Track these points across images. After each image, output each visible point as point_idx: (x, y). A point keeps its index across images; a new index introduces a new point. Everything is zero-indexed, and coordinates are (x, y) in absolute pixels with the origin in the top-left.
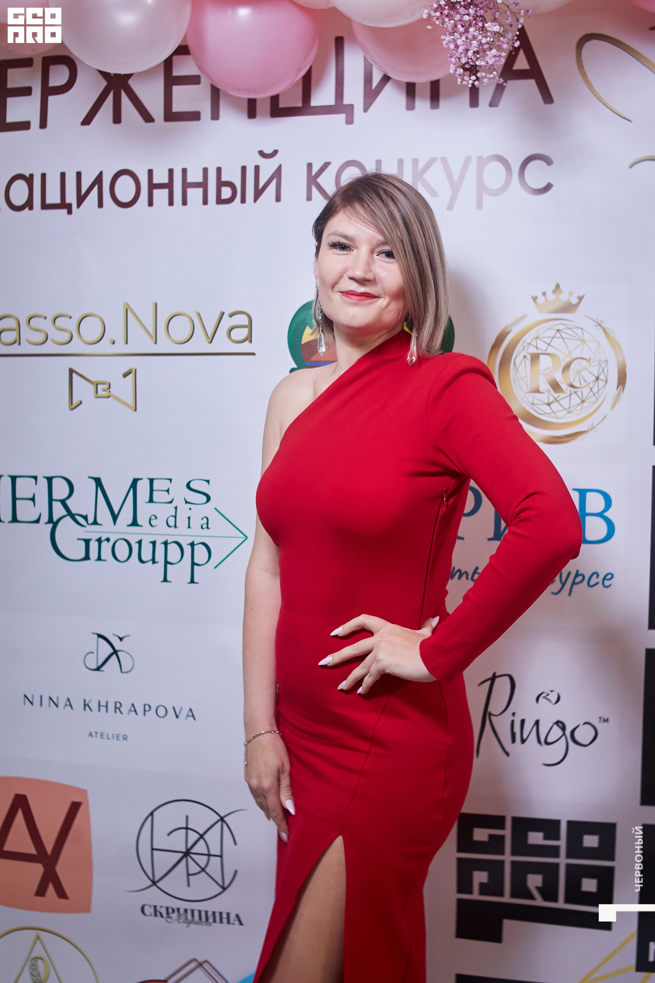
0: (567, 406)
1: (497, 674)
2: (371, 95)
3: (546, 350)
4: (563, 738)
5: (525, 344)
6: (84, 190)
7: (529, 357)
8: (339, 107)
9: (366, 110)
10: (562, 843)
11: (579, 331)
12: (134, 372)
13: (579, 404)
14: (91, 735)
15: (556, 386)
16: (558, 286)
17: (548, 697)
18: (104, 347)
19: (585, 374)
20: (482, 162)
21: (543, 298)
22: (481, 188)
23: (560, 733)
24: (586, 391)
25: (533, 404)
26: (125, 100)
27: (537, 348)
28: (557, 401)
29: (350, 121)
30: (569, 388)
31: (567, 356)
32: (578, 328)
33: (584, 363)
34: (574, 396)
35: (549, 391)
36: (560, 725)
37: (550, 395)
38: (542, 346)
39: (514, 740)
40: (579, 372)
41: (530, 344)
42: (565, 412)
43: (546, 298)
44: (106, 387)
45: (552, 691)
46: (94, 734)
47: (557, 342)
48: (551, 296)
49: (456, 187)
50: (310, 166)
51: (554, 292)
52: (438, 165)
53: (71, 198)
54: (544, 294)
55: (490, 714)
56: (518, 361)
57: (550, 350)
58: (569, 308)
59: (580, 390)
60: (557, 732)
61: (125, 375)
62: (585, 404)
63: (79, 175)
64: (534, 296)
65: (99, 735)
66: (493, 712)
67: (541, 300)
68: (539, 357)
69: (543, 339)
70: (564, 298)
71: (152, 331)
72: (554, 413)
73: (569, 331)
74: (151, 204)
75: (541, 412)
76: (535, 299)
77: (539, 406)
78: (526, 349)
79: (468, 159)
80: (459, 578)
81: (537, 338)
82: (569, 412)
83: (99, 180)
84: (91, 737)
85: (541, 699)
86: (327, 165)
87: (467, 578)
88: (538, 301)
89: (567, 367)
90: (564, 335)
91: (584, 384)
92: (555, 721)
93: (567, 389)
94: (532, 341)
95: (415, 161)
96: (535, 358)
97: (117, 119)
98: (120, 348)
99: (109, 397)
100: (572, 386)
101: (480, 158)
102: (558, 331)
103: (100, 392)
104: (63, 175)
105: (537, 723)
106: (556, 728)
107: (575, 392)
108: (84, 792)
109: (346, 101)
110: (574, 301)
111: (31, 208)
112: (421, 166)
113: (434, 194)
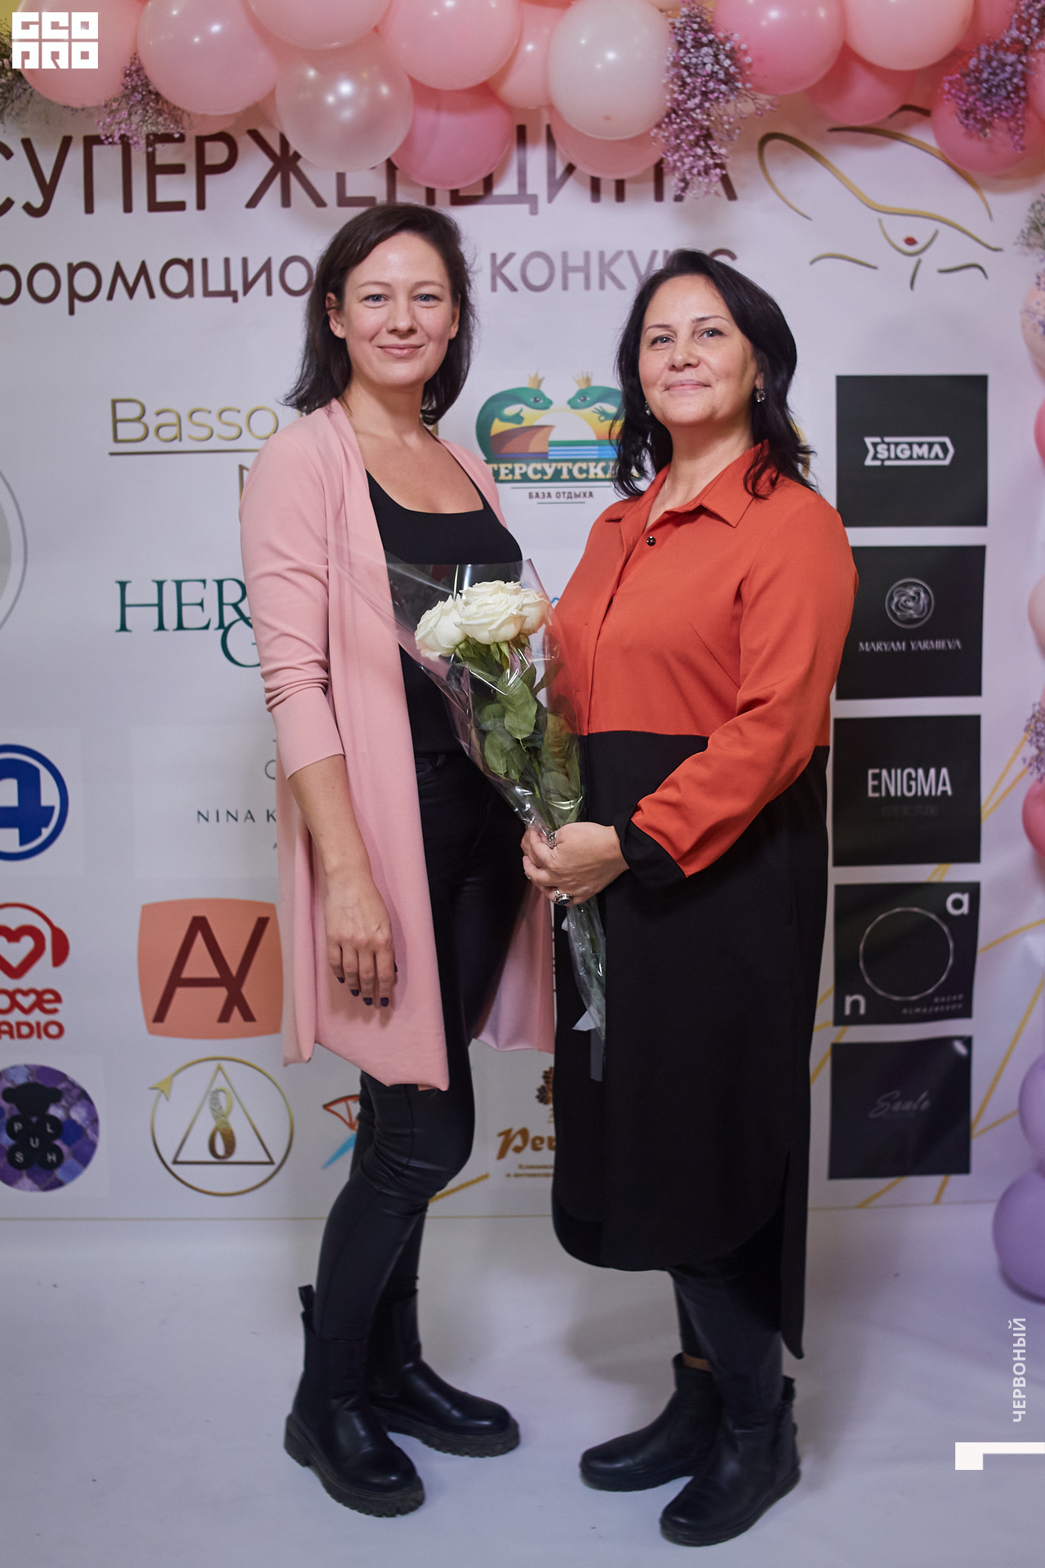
2: (554, 186)
6: (251, 277)
8: (523, 196)
9: (551, 198)
26: (294, 183)
29: (534, 211)
50: (494, 256)
52: (625, 258)
53: (237, 284)
63: (245, 261)
79: (654, 253)
83: (267, 267)
86: (510, 256)
95: (602, 255)
97: (286, 201)
104: (227, 261)
108: (271, 907)
109: (530, 190)
111: (192, 295)
112: (607, 258)
113: (621, 286)
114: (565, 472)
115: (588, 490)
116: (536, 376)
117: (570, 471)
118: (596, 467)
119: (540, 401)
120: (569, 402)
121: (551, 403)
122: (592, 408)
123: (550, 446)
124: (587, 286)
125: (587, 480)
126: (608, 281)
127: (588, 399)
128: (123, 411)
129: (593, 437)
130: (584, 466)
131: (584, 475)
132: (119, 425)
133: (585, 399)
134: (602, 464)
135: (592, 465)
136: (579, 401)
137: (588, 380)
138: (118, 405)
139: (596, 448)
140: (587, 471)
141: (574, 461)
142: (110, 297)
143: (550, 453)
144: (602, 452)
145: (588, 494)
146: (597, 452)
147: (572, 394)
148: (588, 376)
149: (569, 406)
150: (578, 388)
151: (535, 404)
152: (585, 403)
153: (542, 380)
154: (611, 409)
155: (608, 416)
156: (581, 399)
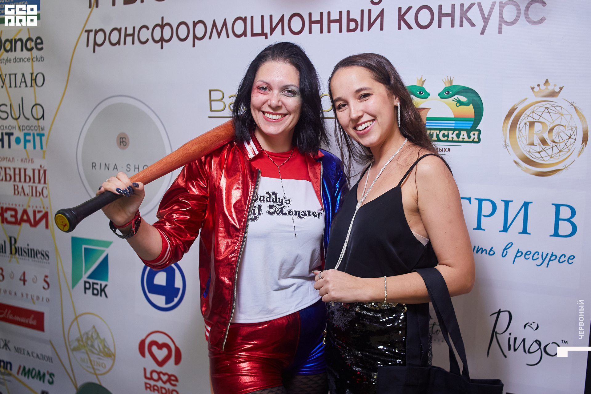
0: (550, 154)
1: (501, 310)
3: (539, 120)
4: (540, 350)
5: (526, 116)
6: (274, 25)
7: (528, 124)
11: (559, 109)
13: (558, 153)
15: (544, 142)
16: (547, 81)
17: (531, 326)
19: (562, 135)
20: (502, 5)
21: (538, 88)
22: (502, 21)
23: (538, 347)
24: (562, 145)
25: (529, 152)
27: (533, 118)
28: (545, 151)
30: (552, 143)
31: (551, 123)
32: (559, 106)
33: (562, 128)
34: (555, 148)
35: (539, 145)
36: (538, 342)
37: (540, 146)
38: (536, 117)
39: (509, 349)
40: (558, 134)
41: (529, 116)
42: (549, 157)
43: (539, 88)
45: (534, 323)
47: (545, 115)
48: (542, 87)
49: (486, 21)
50: (400, 9)
51: (544, 84)
52: (475, 7)
53: (267, 30)
54: (539, 85)
55: (496, 333)
57: (541, 120)
58: (553, 94)
59: (559, 144)
60: (535, 347)
62: (561, 153)
63: (271, 17)
64: (532, 87)
66: (498, 332)
67: (536, 89)
69: (537, 113)
70: (551, 88)
72: (542, 158)
73: (553, 108)
74: (310, 32)
75: (534, 157)
76: (533, 88)
77: (533, 153)
78: (526, 119)
79: (494, 3)
80: (481, 253)
81: (533, 112)
82: (551, 158)
83: (282, 19)
85: (527, 326)
86: (410, 8)
87: (486, 253)
88: (534, 90)
89: (551, 130)
90: (550, 111)
91: (561, 140)
92: (535, 340)
93: (551, 143)
94: (530, 114)
95: (462, 6)
96: (532, 124)
100: (554, 142)
101: (501, 3)
102: (546, 108)
104: (262, 17)
105: (524, 340)
106: (535, 344)
107: (556, 146)
110: (557, 90)
111: (246, 36)
112: (465, 8)
113: (473, 25)
114: (435, 135)
115: (447, 147)
116: (421, 79)
117: (438, 136)
118: (453, 134)
119: (423, 94)
120: (439, 95)
121: (429, 95)
122: (452, 98)
123: (427, 120)
124: (453, 25)
125: (447, 141)
127: (450, 93)
128: (215, 95)
129: (452, 116)
130: (446, 133)
131: (446, 138)
132: (212, 102)
133: (448, 93)
134: (457, 132)
135: (450, 132)
136: (445, 94)
137: (451, 81)
138: (212, 92)
139: (454, 122)
140: (448, 136)
141: (440, 130)
142: (210, 38)
143: (427, 124)
144: (457, 125)
145: (447, 150)
146: (454, 125)
147: (441, 90)
148: (451, 79)
149: (439, 97)
150: (445, 86)
151: (420, 95)
152: (448, 95)
153: (424, 81)
154: (463, 99)
155: (461, 103)
156: (446, 93)
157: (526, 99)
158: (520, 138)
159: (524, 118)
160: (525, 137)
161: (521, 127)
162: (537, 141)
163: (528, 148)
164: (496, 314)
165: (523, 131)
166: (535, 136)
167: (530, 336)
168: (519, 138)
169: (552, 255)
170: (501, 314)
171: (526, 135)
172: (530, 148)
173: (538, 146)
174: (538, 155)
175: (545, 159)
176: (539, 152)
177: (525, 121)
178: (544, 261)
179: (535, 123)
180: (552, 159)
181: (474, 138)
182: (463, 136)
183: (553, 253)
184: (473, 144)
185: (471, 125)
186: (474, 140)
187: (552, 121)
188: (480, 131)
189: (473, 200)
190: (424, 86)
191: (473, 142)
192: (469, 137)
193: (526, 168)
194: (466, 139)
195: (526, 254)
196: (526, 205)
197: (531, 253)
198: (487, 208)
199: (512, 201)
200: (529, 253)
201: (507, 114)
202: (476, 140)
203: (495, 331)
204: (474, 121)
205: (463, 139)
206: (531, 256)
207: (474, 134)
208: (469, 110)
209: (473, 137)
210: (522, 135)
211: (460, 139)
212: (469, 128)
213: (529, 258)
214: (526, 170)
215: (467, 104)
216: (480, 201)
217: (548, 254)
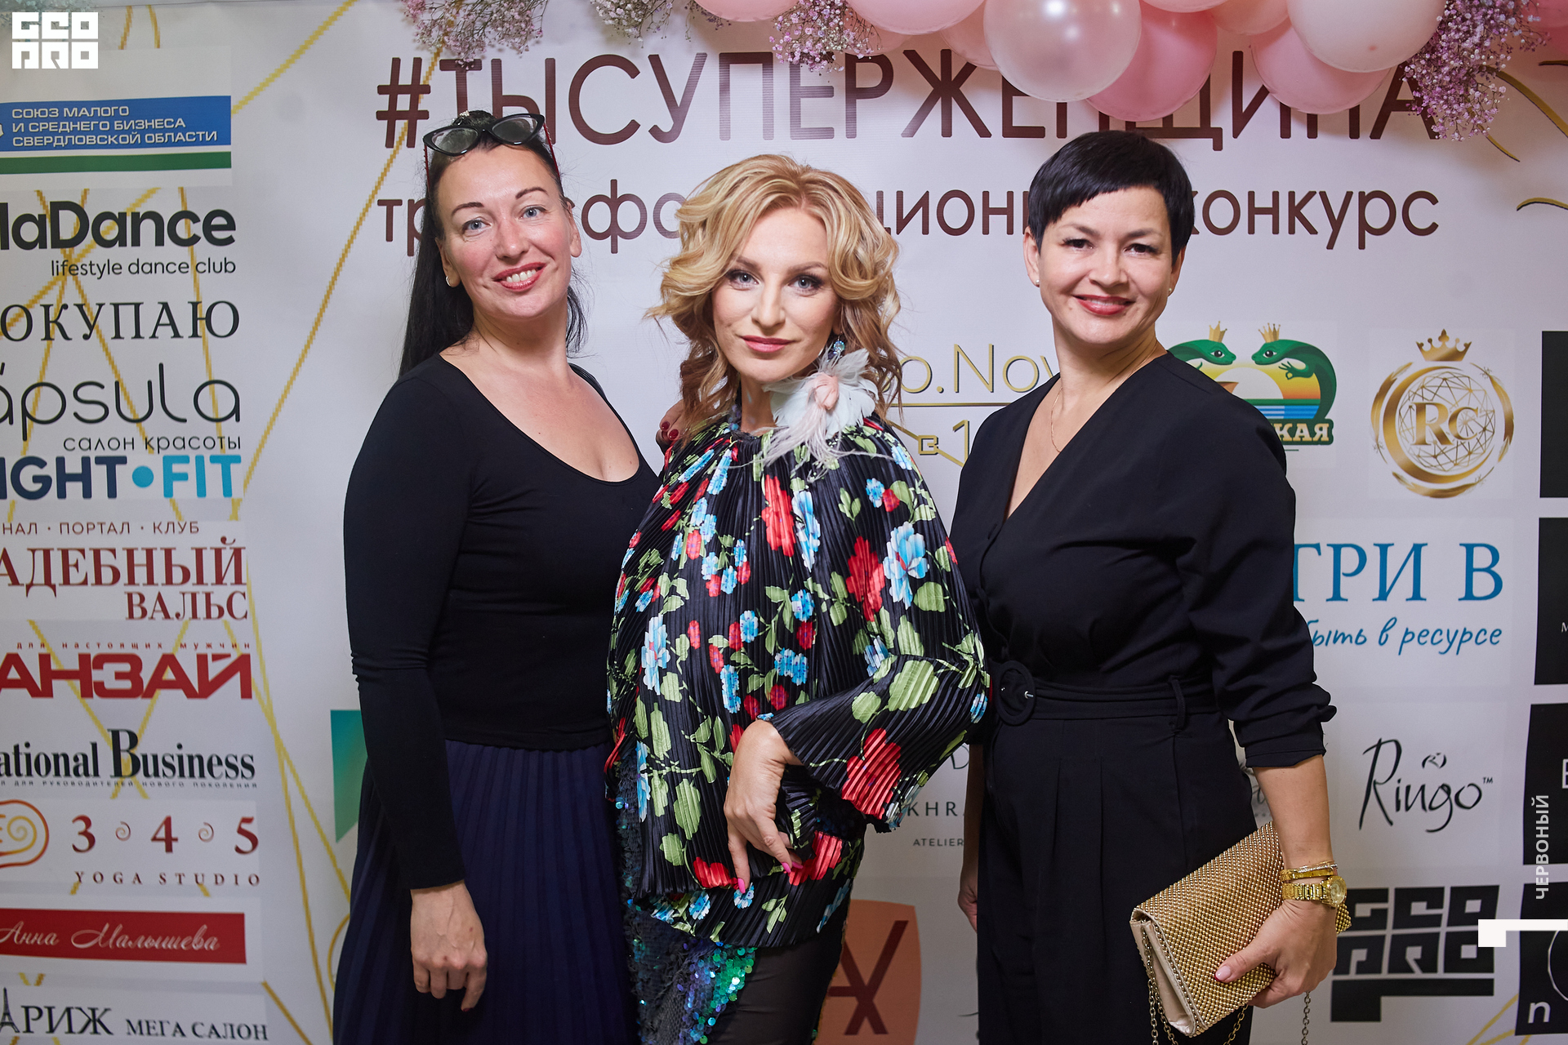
0: (1453, 458)
1: (1383, 741)
2: (1240, 118)
3: (1432, 400)
4: (1448, 801)
5: (1411, 394)
6: (905, 213)
7: (1414, 407)
8: (1206, 130)
9: (1236, 135)
10: (1445, 912)
11: (1465, 380)
12: (966, 425)
13: (1466, 456)
14: (917, 843)
15: (1442, 438)
16: (1444, 333)
17: (1435, 760)
18: (931, 396)
19: (1472, 424)
20: (1364, 199)
21: (1429, 344)
22: (1364, 227)
23: (1445, 796)
24: (1473, 442)
25: (1419, 456)
27: (1423, 398)
28: (1444, 453)
29: (1218, 146)
30: (1456, 439)
31: (1454, 406)
32: (1465, 376)
33: (1471, 413)
34: (1461, 448)
35: (1435, 443)
36: (1446, 788)
37: (1436, 446)
38: (1428, 395)
39: (1398, 808)
40: (1465, 423)
41: (1415, 393)
42: (1452, 464)
43: (1432, 345)
44: (933, 442)
45: (1438, 754)
46: (921, 842)
47: (1443, 392)
48: (1437, 344)
49: (1336, 224)
51: (1440, 339)
52: (1317, 200)
53: (890, 221)
54: (1430, 341)
55: (1375, 783)
56: (1403, 412)
57: (1437, 400)
58: (1455, 355)
59: (1467, 441)
60: (1442, 795)
61: (956, 429)
62: (1472, 456)
63: (900, 195)
64: (1420, 343)
65: (927, 842)
66: (1377, 781)
67: (1427, 347)
68: (1425, 408)
69: (1429, 388)
70: (1450, 345)
71: (988, 378)
72: (1441, 465)
73: (1455, 380)
74: (986, 231)
75: (1427, 465)
76: (1420, 346)
77: (1425, 459)
78: (1411, 399)
79: (1349, 195)
80: (1343, 642)
81: (1423, 387)
82: (1455, 465)
83: (924, 202)
84: (917, 845)
85: (1427, 763)
87: (1351, 641)
88: (1423, 348)
89: (1454, 418)
90: (1450, 384)
91: (1470, 435)
92: (1440, 785)
93: (1454, 440)
94: (1418, 390)
95: (1292, 195)
96: (1421, 408)
97: (947, 132)
98: (950, 397)
99: (936, 454)
100: (1459, 437)
101: (1361, 194)
102: (1445, 379)
103: (926, 449)
104: (880, 195)
105: (1423, 788)
106: (1441, 792)
107: (1462, 444)
108: (911, 910)
109: (1213, 124)
110: (1461, 348)
112: (1298, 200)
113: (1312, 231)
116: (1218, 327)
119: (1221, 355)
120: (1254, 357)
121: (1234, 357)
122: (1279, 364)
124: (1276, 231)
126: (1298, 223)
127: (1274, 353)
129: (1281, 397)
133: (1271, 354)
134: (1288, 425)
135: (1278, 426)
136: (1264, 355)
137: (1275, 333)
139: (1283, 407)
144: (1289, 412)
146: (1283, 412)
147: (1257, 349)
148: (1274, 329)
149: (1254, 362)
150: (1263, 342)
151: (1216, 358)
152: (1271, 359)
153: (1224, 332)
154: (1299, 365)
155: (1296, 373)
156: (1266, 354)
157: (1410, 364)
158: (1402, 434)
159: (1407, 397)
160: (1411, 431)
161: (1403, 414)
162: (1430, 437)
163: (1416, 449)
164: (1375, 749)
165: (1407, 420)
166: (1427, 428)
167: (1433, 778)
168: (1400, 433)
169: (1465, 633)
170: (1383, 747)
171: (1412, 428)
172: (1420, 449)
173: (1433, 445)
174: (1433, 461)
175: (1446, 467)
176: (1435, 457)
177: (1409, 403)
178: (1451, 644)
179: (1427, 406)
180: (1456, 467)
181: (1322, 436)
182: (1302, 431)
183: (1465, 629)
184: (1319, 446)
185: (1315, 412)
186: (1322, 439)
187: (1454, 402)
188: (1331, 423)
189: (1323, 548)
190: (1223, 342)
191: (1320, 442)
192: (1312, 434)
193: (1413, 484)
194: (1307, 438)
195: (1420, 635)
196: (1417, 549)
197: (1428, 633)
198: (1349, 560)
199: (1393, 544)
200: (1425, 633)
201: (1378, 390)
202: (1325, 438)
203: (1374, 779)
204: (1320, 405)
205: (1301, 437)
206: (1429, 638)
207: (1321, 429)
208: (1312, 385)
209: (1319, 433)
210: (1405, 428)
211: (1297, 438)
212: (1312, 417)
213: (1425, 642)
214: (1415, 489)
215: (1305, 374)
216: (1337, 549)
217: (1457, 632)
